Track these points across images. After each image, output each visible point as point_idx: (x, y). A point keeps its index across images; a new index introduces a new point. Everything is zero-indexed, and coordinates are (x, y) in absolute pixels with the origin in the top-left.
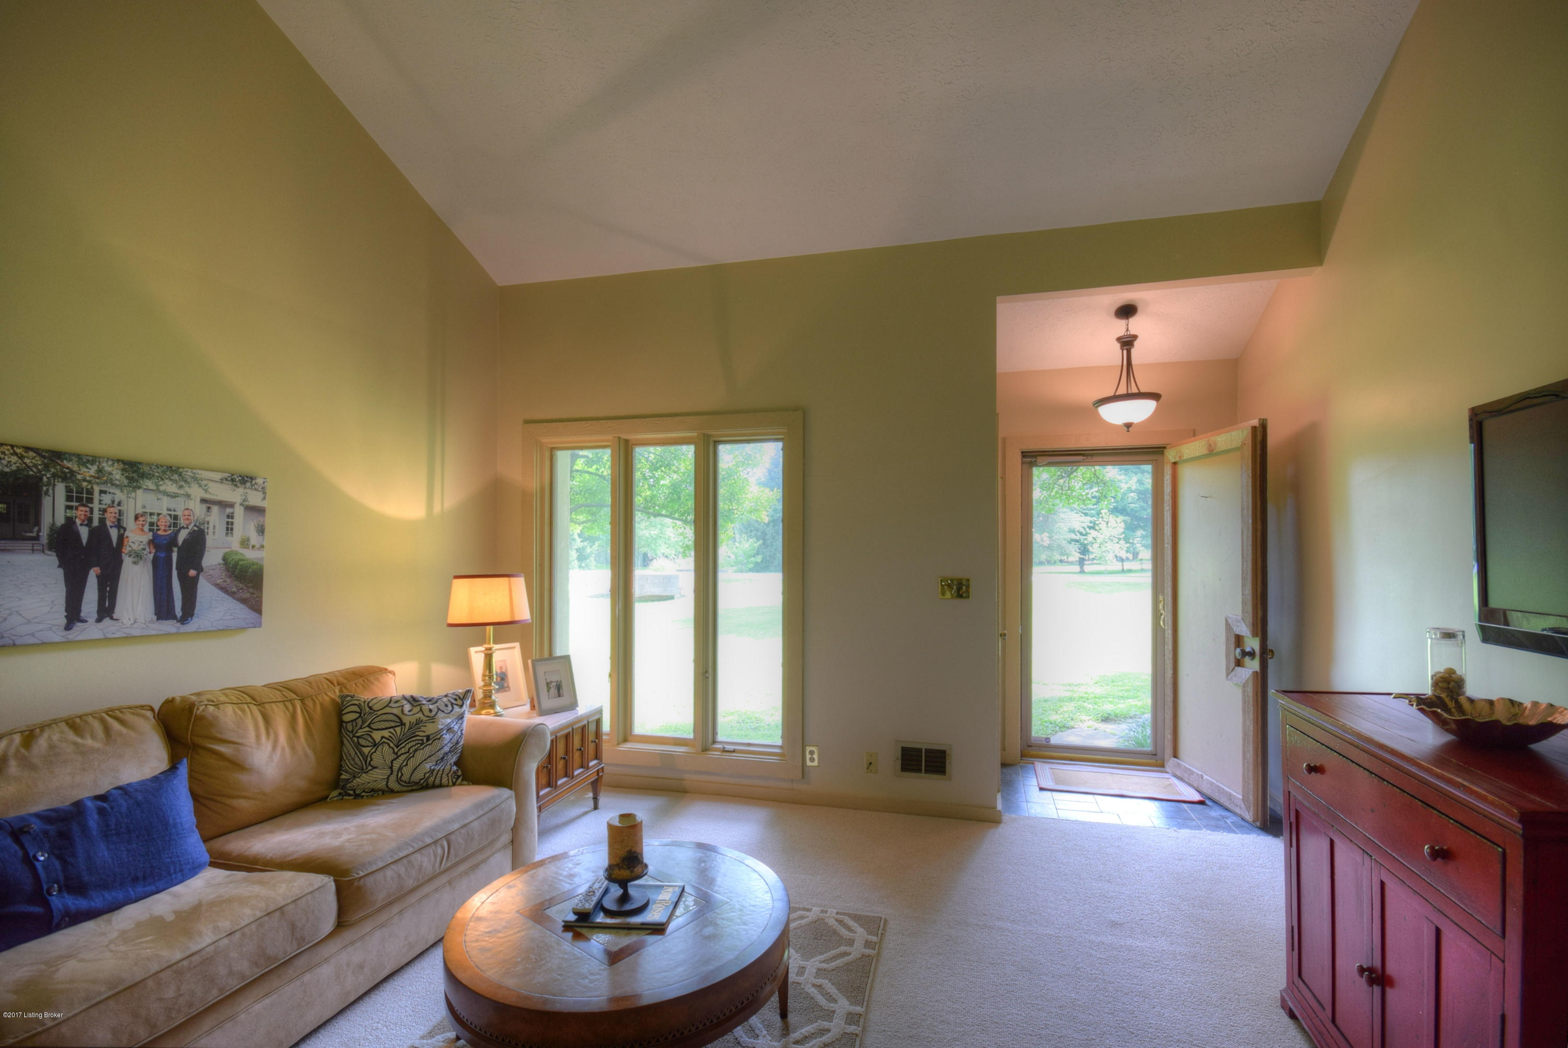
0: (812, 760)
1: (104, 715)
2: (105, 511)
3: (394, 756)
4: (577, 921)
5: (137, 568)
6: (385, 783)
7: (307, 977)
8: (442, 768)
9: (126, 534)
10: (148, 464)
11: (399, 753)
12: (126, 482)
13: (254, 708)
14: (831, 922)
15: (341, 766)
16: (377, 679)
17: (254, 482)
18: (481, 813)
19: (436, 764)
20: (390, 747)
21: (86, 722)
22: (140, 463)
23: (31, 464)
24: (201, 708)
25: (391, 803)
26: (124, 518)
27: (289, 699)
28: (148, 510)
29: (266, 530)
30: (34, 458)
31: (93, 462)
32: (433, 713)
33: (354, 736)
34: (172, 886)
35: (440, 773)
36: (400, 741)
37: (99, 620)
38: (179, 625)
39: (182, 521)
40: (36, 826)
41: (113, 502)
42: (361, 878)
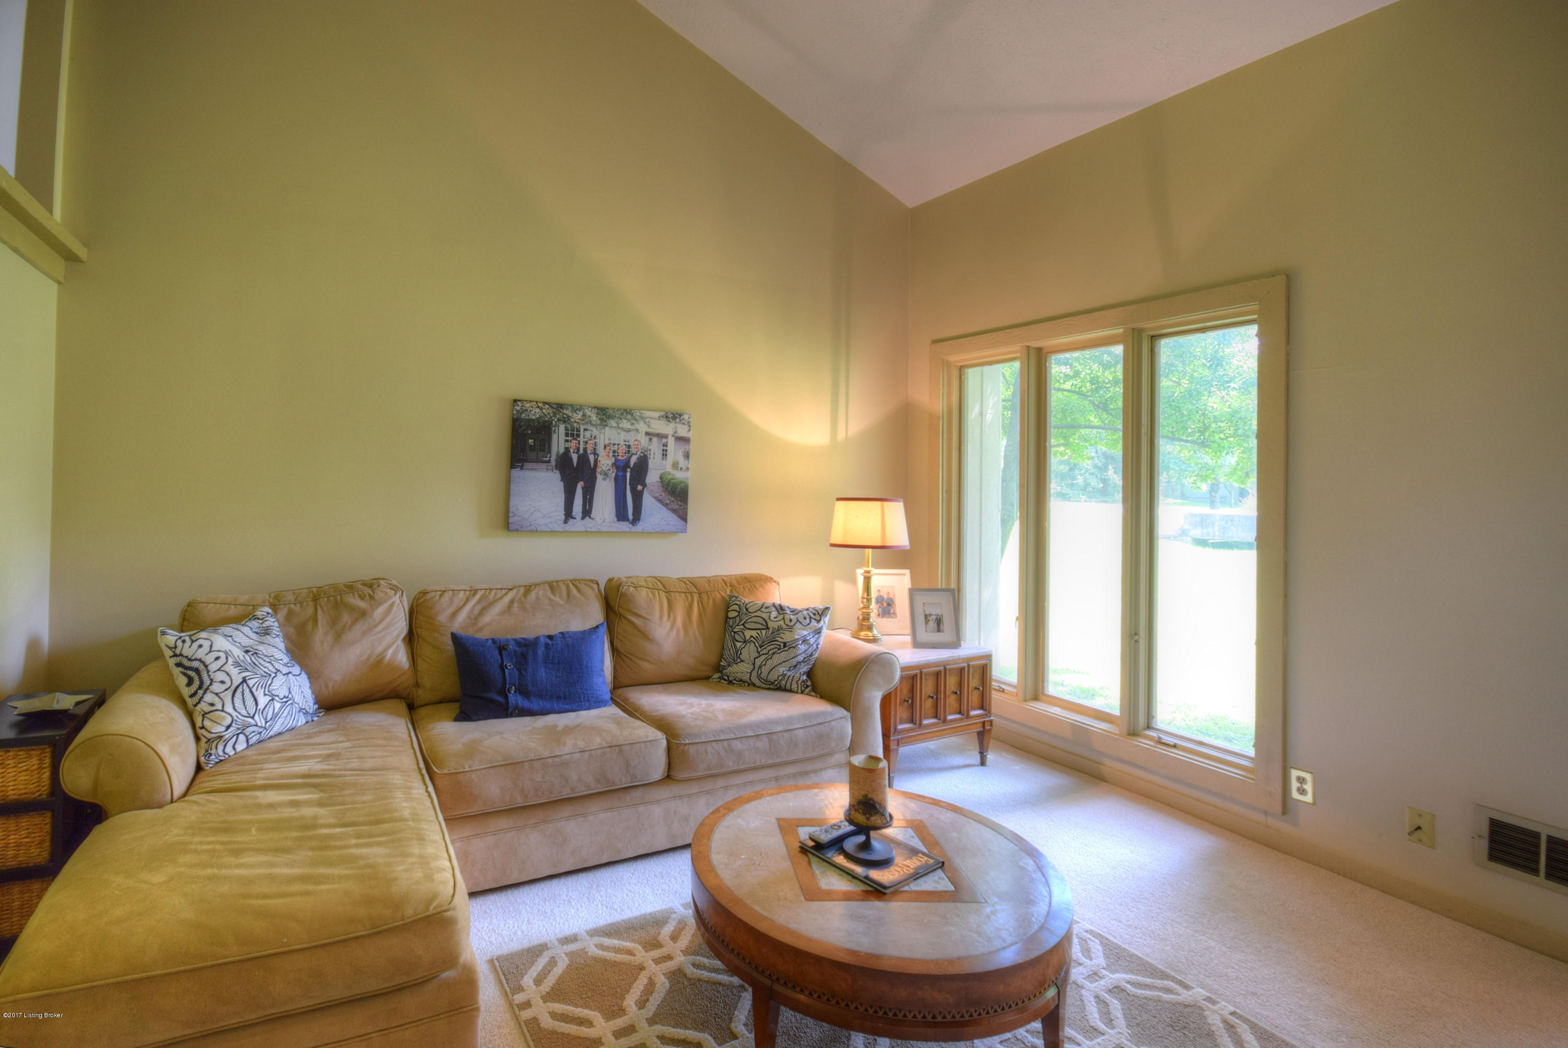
0: (1302, 791)
1: (570, 583)
2: (587, 443)
3: (757, 655)
4: (813, 847)
5: (605, 483)
6: (749, 676)
7: (641, 809)
8: (793, 675)
9: (599, 459)
10: (613, 409)
11: (761, 653)
12: (599, 422)
13: (663, 594)
14: (1214, 1021)
15: (722, 653)
16: (762, 586)
17: (682, 418)
18: (808, 724)
19: (789, 670)
20: (755, 646)
21: (559, 586)
22: (607, 408)
23: (546, 413)
24: (625, 588)
25: (746, 694)
26: (598, 447)
27: (690, 591)
28: (612, 442)
29: (690, 456)
30: (548, 409)
31: (580, 409)
32: (793, 623)
33: (732, 631)
34: (582, 709)
35: (791, 678)
36: (763, 642)
37: (583, 518)
38: (630, 525)
39: (633, 449)
40: (512, 646)
41: (591, 436)
42: (686, 744)
